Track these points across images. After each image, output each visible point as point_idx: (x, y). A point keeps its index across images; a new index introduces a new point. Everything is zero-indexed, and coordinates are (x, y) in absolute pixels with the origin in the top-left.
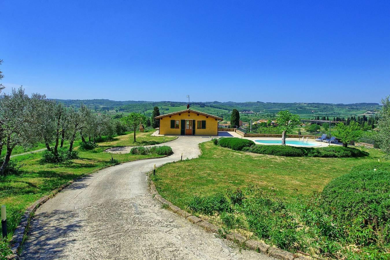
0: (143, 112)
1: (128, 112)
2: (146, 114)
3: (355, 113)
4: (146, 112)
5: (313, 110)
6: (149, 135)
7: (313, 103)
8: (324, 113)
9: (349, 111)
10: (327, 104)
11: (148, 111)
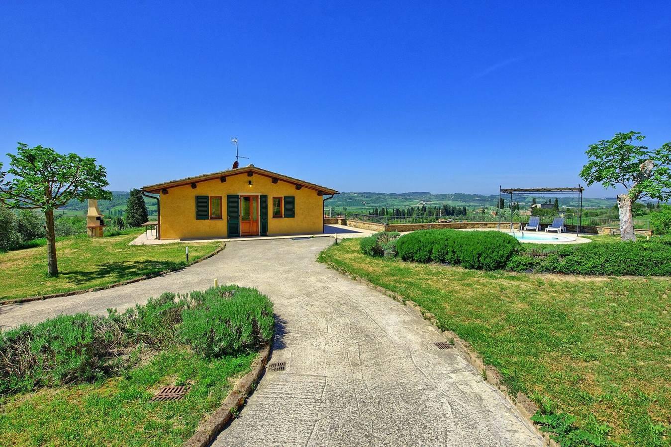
0: (108, 209)
1: (76, 210)
2: (113, 212)
3: (408, 203)
4: (113, 210)
5: (364, 201)
6: (124, 245)
7: (364, 193)
8: (376, 205)
9: (403, 202)
10: (379, 194)
11: (118, 208)
